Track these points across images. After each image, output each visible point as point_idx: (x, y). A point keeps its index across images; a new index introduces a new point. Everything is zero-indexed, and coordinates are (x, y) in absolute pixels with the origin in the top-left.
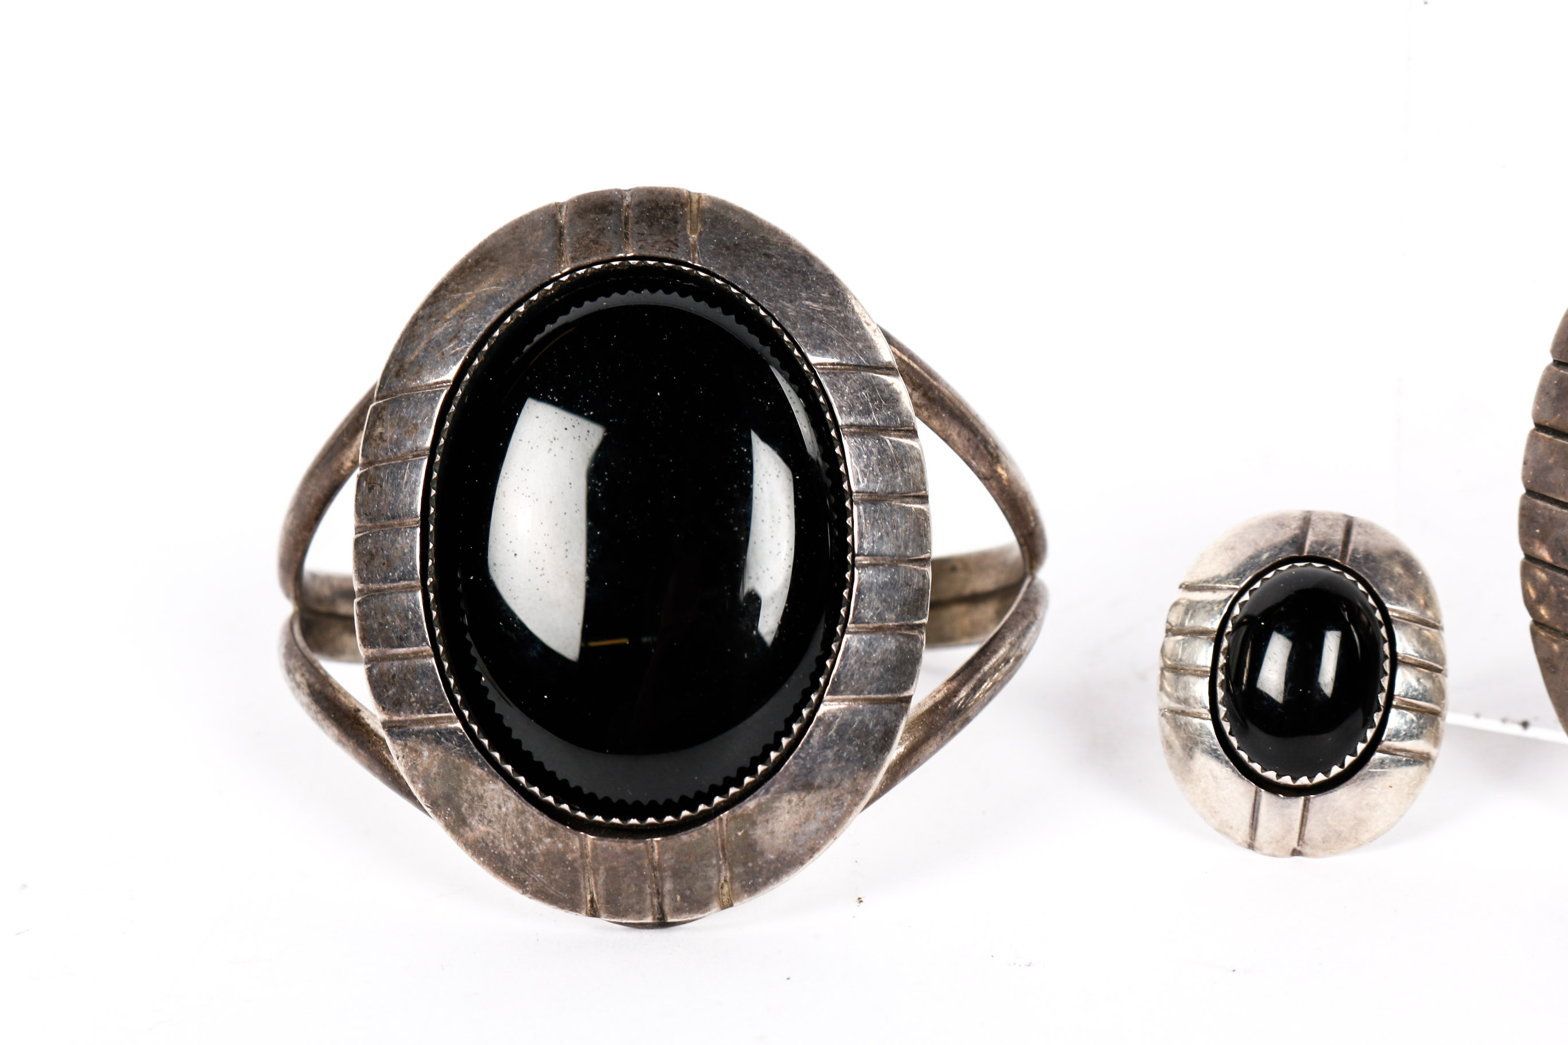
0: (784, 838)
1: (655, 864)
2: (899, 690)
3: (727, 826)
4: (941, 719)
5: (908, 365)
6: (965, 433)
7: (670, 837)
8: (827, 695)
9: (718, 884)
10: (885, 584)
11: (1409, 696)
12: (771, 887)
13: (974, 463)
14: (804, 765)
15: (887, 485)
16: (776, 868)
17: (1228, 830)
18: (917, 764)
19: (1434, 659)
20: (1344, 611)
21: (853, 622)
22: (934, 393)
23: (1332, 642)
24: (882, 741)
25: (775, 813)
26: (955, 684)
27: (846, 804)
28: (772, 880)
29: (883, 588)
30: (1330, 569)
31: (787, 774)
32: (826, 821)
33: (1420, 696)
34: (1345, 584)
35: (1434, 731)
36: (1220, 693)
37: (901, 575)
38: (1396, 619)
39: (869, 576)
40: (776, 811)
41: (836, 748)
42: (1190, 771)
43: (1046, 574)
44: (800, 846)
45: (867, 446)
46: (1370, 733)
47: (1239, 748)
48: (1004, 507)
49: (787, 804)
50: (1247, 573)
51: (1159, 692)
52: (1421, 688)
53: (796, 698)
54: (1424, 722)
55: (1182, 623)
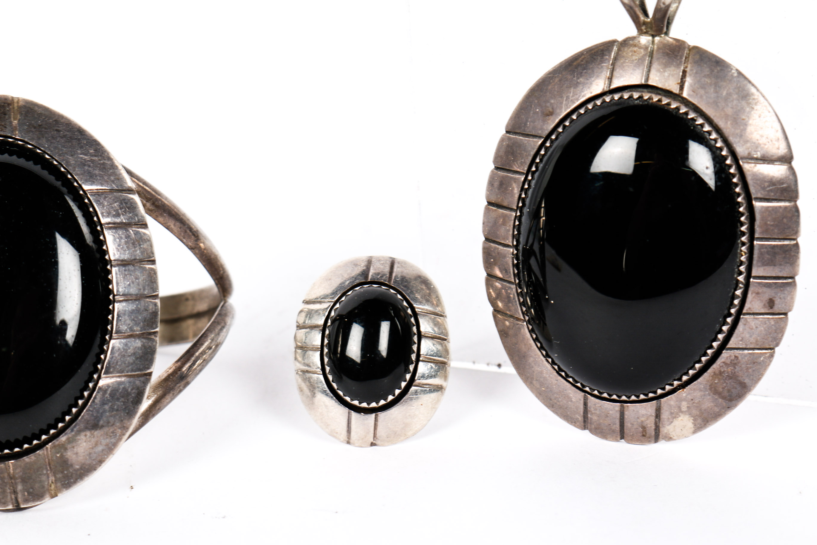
0: (84, 456)
1: (11, 476)
2: (144, 369)
3: (51, 451)
4: (172, 384)
5: (143, 188)
6: (178, 224)
7: (19, 460)
8: (103, 374)
9: (48, 485)
10: (133, 310)
11: (428, 355)
12: (78, 484)
13: (185, 241)
14: (92, 415)
15: (131, 256)
16: (81, 473)
17: (335, 435)
18: (160, 410)
19: (442, 333)
20: (391, 310)
21: (116, 333)
22: (158, 203)
23: (385, 328)
24: (137, 398)
25: (77, 443)
26: (179, 363)
27: (118, 435)
28: (79, 480)
29: (132, 313)
30: (382, 288)
31: (83, 420)
32: (107, 445)
33: (435, 354)
34: (392, 295)
35: (444, 373)
36: (326, 360)
37: (142, 305)
38: (420, 313)
39: (123, 307)
40: (78, 441)
41: (110, 404)
42: (313, 403)
43: (233, 300)
44: (94, 460)
45: (119, 234)
46: (408, 376)
47: (338, 389)
48: (204, 264)
49: (84, 437)
50: (338, 293)
51: (294, 361)
52: (435, 349)
53: (86, 378)
54: (439, 368)
55: (304, 322)
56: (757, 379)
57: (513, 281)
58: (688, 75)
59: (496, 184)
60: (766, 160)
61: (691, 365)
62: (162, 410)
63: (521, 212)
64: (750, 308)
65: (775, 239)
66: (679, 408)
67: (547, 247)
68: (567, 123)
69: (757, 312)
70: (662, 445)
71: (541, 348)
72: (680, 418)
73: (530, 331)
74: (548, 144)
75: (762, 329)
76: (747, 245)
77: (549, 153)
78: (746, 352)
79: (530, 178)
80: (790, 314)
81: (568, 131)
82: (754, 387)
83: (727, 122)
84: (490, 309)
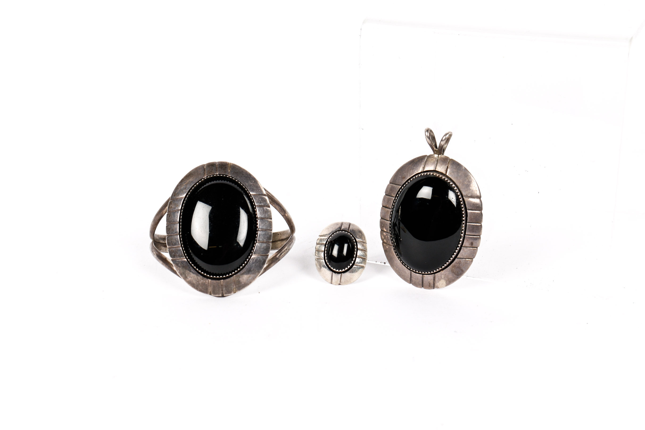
0: (245, 281)
1: (222, 285)
2: (266, 253)
3: (235, 278)
4: (274, 260)
5: (269, 194)
6: (279, 207)
7: (225, 280)
8: (253, 254)
9: (233, 289)
11: (360, 256)
13: (281, 213)
14: (249, 267)
15: (264, 216)
16: (244, 286)
17: (327, 280)
18: (270, 268)
19: (365, 249)
20: (348, 240)
21: (258, 241)
22: (273, 200)
23: (346, 246)
24: (263, 263)
26: (277, 253)
28: (243, 288)
29: (263, 236)
30: (346, 232)
31: (246, 269)
32: (253, 277)
33: (362, 256)
34: (349, 235)
35: (365, 262)
36: (326, 255)
37: (267, 232)
38: (358, 242)
39: (261, 233)
40: (244, 275)
41: (255, 264)
42: (321, 271)
43: (295, 235)
44: (248, 282)
45: (261, 209)
46: (353, 262)
47: (329, 265)
48: (287, 221)
49: (246, 274)
50: (331, 233)
51: (315, 256)
52: (362, 254)
53: (248, 255)
54: (363, 260)
55: (319, 242)
56: (467, 269)
57: (389, 232)
58: (448, 168)
59: (386, 200)
60: (472, 197)
61: (445, 263)
62: (271, 268)
63: (393, 210)
64: (465, 245)
65: (474, 223)
66: (441, 277)
67: (401, 224)
68: (409, 181)
69: (467, 246)
70: (435, 290)
71: (397, 255)
72: (441, 281)
73: (394, 249)
74: (403, 188)
75: (469, 252)
76: (465, 224)
77: (403, 191)
78: (463, 259)
79: (396, 198)
80: (478, 248)
81: (409, 184)
82: (466, 271)
83: (460, 184)
84: (381, 242)
